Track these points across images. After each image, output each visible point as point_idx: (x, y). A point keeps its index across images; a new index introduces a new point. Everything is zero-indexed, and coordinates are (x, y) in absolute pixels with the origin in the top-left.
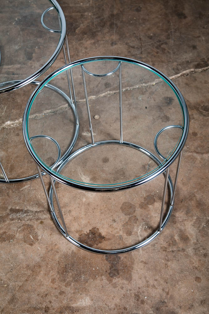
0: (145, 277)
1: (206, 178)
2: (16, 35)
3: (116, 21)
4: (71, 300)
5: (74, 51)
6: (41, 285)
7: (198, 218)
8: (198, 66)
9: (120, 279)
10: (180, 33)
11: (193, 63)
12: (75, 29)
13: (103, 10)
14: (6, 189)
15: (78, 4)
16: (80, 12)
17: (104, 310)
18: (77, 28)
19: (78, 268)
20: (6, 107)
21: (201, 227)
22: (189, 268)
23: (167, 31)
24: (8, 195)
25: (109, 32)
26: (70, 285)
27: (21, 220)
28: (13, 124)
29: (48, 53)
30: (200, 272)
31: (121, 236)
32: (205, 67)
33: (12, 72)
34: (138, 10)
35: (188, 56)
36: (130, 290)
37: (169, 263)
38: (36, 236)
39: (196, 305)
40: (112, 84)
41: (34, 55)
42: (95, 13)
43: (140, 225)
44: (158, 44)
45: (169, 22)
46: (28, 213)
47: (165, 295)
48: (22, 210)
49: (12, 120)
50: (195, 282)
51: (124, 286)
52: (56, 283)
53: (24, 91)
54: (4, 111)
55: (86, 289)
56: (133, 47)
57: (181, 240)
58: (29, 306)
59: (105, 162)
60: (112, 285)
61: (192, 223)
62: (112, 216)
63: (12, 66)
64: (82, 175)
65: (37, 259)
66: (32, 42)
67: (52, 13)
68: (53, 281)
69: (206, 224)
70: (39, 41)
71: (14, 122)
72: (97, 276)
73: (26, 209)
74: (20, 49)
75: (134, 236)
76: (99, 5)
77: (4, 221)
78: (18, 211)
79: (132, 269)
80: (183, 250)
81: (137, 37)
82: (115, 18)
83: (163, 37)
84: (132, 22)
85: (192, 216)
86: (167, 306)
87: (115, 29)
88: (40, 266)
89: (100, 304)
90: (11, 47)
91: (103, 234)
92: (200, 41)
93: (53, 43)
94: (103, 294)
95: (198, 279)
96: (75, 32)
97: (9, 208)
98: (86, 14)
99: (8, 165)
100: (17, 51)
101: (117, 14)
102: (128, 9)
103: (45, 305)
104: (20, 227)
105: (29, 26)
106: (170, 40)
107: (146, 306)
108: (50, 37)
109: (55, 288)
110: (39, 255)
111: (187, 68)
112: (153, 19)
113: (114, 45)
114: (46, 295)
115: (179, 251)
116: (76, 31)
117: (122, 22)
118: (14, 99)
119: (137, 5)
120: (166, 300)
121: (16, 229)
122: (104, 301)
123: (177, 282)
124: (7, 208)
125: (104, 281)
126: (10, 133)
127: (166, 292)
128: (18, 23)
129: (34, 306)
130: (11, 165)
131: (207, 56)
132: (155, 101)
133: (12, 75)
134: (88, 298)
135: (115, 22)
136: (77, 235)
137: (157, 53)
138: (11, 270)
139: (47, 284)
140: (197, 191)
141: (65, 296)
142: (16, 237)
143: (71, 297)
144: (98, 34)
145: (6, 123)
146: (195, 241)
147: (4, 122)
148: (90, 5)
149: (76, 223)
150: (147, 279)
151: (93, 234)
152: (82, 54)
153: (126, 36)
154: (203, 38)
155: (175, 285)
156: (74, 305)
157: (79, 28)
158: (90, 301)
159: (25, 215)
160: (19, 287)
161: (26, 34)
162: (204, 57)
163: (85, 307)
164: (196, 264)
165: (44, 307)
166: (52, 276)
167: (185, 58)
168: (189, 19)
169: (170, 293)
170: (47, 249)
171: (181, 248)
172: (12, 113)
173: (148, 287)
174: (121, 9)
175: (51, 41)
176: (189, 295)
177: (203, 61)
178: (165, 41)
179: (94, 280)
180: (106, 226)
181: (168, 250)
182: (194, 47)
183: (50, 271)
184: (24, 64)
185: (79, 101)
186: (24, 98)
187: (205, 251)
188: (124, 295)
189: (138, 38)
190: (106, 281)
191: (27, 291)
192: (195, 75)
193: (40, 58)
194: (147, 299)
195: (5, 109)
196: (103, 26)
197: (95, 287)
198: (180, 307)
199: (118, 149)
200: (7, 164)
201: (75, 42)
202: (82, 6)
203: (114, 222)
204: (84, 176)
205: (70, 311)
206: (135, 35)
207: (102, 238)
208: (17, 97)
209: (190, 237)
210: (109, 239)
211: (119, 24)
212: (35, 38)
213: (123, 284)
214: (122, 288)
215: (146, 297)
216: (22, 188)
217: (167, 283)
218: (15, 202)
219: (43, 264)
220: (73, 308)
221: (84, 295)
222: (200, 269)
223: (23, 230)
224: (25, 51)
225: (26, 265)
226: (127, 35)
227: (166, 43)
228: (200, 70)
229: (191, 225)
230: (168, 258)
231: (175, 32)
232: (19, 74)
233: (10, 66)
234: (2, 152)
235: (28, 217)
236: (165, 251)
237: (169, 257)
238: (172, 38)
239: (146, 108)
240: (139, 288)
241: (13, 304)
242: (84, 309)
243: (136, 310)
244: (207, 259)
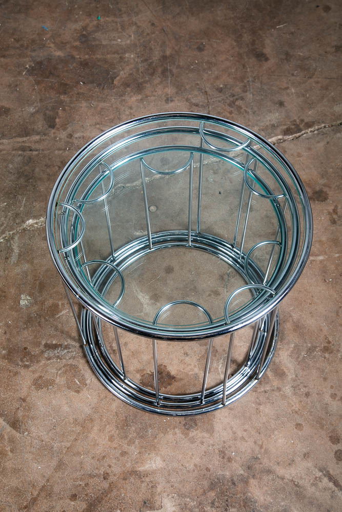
0: (232, 428)
1: (305, 290)
2: (29, 90)
3: (170, 66)
4: (137, 462)
5: (114, 112)
6: (96, 444)
7: (296, 346)
8: (287, 132)
9: (198, 431)
10: (261, 83)
11: (281, 127)
12: (113, 79)
13: (151, 49)
14: (36, 317)
15: (114, 40)
16: (118, 54)
17: (180, 473)
18: (115, 78)
19: (143, 420)
20: (24, 200)
21: (301, 357)
22: (287, 413)
23: (242, 79)
24: (40, 325)
25: (161, 82)
26: (134, 443)
27: (61, 359)
28: (37, 223)
29: (77, 117)
30: (302, 416)
31: (197, 374)
32: (296, 133)
33: (29, 147)
34: (200, 49)
35: (274, 117)
36: (213, 445)
37: (261, 408)
38: (82, 380)
39: (298, 459)
40: (171, 160)
41: (57, 120)
42: (140, 55)
43: (221, 358)
44: (232, 99)
45: (244, 66)
46: (70, 348)
47: (257, 449)
48: (61, 345)
49: (35, 217)
50: (295, 430)
51: (204, 440)
52: (116, 441)
53: (47, 175)
54: (23, 204)
55: (155, 447)
56: (197, 105)
57: (275, 376)
58: (82, 472)
59: (169, 273)
60: (189, 439)
61: (289, 352)
62: (183, 347)
63: (28, 138)
64: (139, 292)
65: (88, 411)
66: (53, 100)
67: (78, 57)
68: (111, 438)
69: (307, 353)
70: (62, 99)
71: (38, 221)
72: (168, 430)
73: (66, 344)
74: (37, 112)
75: (214, 373)
76: (144, 42)
77: (38, 362)
78: (55, 347)
79: (214, 418)
80: (279, 389)
81: (202, 89)
82: (169, 62)
83: (237, 90)
84: (192, 67)
85: (288, 343)
86: (261, 464)
87: (170, 79)
88: (92, 420)
89: (175, 465)
90: (23, 109)
91: (173, 373)
92: (288, 95)
93: (83, 102)
94: (178, 452)
95: (299, 426)
96: (113, 84)
97: (43, 342)
98: (127, 55)
99: (35, 283)
100: (33, 115)
101: (171, 56)
102: (186, 48)
103: (103, 470)
104: (60, 369)
105: (48, 78)
106: (248, 93)
107: (235, 465)
108: (78, 94)
109: (115, 448)
110: (90, 405)
111: (273, 135)
112: (222, 62)
113: (170, 102)
114: (104, 457)
115: (273, 390)
116: (115, 82)
117: (178, 67)
118: (35, 186)
119: (198, 41)
120: (259, 456)
121: (54, 371)
122: (179, 461)
123: (273, 431)
124: (40, 343)
125: (178, 435)
126: (34, 236)
127: (259, 445)
128: (31, 71)
129: (89, 473)
130: (40, 283)
131: (299, 117)
132: (231, 182)
133: (28, 152)
134: (159, 458)
135: (169, 68)
136: (138, 376)
137: (231, 113)
138: (54, 426)
139: (104, 443)
140: (294, 309)
141: (128, 458)
142: (56, 382)
143: (137, 458)
144: (145, 86)
145: (27, 222)
146: (294, 376)
147: (24, 222)
148: (131, 41)
149: (136, 359)
150: (234, 429)
151: (160, 374)
152: (125, 117)
153: (186, 89)
154: (293, 91)
155: (270, 436)
156: (141, 469)
157: (118, 78)
158: (161, 462)
159: (66, 351)
160: (66, 449)
161: (43, 89)
162: (295, 118)
163: (156, 470)
164: (296, 407)
165: (102, 473)
166: (109, 432)
167: (270, 121)
168: (272, 62)
169: (264, 447)
170: (99, 396)
171: (276, 387)
172: (34, 207)
173: (235, 439)
174: (176, 48)
175: (80, 99)
176: (289, 447)
177: (295, 124)
178: (240, 96)
179: (165, 435)
180: (176, 361)
181: (259, 391)
182: (281, 104)
183: (105, 425)
184: (45, 135)
185: (126, 185)
186: (49, 184)
187: (306, 390)
188: (205, 452)
189: (203, 91)
190: (181, 435)
191: (78, 454)
192: (284, 145)
193: (67, 124)
194: (236, 456)
195: (24, 202)
196: (152, 74)
197: (167, 444)
198: (278, 463)
199: (184, 253)
200: (35, 280)
201: (114, 99)
202: (120, 43)
203: (186, 355)
204: (141, 294)
205: (137, 477)
206: (198, 87)
207: (171, 378)
208: (39, 183)
209: (286, 371)
210: (181, 379)
211: (175, 71)
212: (57, 96)
213: (203, 438)
214: (202, 443)
215: (234, 454)
216: (58, 314)
217: (260, 433)
218: (50, 335)
219: (96, 416)
220: (140, 472)
221: (153, 455)
222: (301, 413)
223: (65, 372)
224: (45, 114)
225: (73, 419)
226: (187, 87)
227: (242, 99)
228: (291, 137)
229: (288, 355)
230: (259, 400)
231: (253, 81)
232: (39, 150)
233: (25, 139)
234: (26, 265)
235: (70, 355)
236: (255, 391)
237: (261, 399)
238: (250, 90)
239: (220, 193)
240: (224, 442)
241: (61, 471)
242: (154, 472)
243: (222, 470)
244: (309, 400)
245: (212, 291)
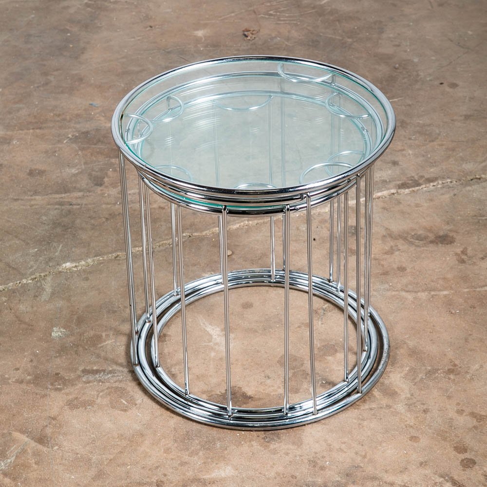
0: (326, 441)
2: (70, 155)
4: (201, 471)
6: (147, 456)
8: (402, 186)
9: (281, 444)
11: (394, 183)
14: (72, 346)
17: (257, 480)
19: (210, 434)
20: (61, 246)
21: (418, 379)
22: (398, 427)
24: (77, 354)
26: (197, 454)
27: (103, 382)
28: (76, 267)
29: (131, 176)
30: (418, 430)
31: (281, 394)
33: (69, 202)
36: (301, 456)
37: (365, 423)
38: (131, 400)
39: (412, 467)
41: (106, 180)
46: (116, 373)
47: (359, 459)
48: (104, 371)
49: (74, 261)
50: (409, 442)
51: (289, 452)
52: (173, 453)
53: (91, 225)
54: (59, 250)
55: (225, 458)
57: (383, 395)
58: (129, 481)
59: (247, 308)
60: (270, 451)
61: (402, 374)
62: (263, 371)
63: (68, 194)
64: (207, 325)
65: (137, 427)
66: (102, 163)
68: (167, 451)
69: (426, 375)
70: (114, 162)
71: (77, 264)
72: (243, 443)
73: (111, 369)
75: (304, 393)
77: (73, 385)
78: (96, 372)
80: (389, 407)
85: (402, 367)
86: (363, 471)
88: (142, 435)
89: (251, 473)
91: (250, 393)
92: (404, 155)
94: (254, 462)
95: (414, 438)
97: (81, 368)
100: (75, 175)
104: (102, 391)
107: (328, 473)
109: (172, 459)
110: (140, 422)
114: (157, 467)
115: (381, 408)
118: (74, 234)
120: (362, 465)
121: (95, 393)
122: (256, 470)
123: (381, 443)
124: (77, 369)
125: (255, 447)
127: (361, 455)
130: (78, 317)
131: (418, 174)
133: (67, 206)
134: (229, 468)
136: (205, 396)
138: (93, 441)
139: (158, 455)
141: (189, 467)
142: (97, 402)
143: (201, 468)
145: (64, 265)
146: (409, 396)
149: (202, 382)
150: (329, 442)
151: (233, 394)
154: (410, 152)
155: (376, 447)
156: (207, 477)
158: (232, 471)
159: (110, 375)
161: (89, 154)
163: (225, 477)
164: (411, 422)
165: (155, 481)
166: (165, 445)
169: (368, 457)
171: (385, 405)
172: (73, 252)
173: (331, 451)
176: (401, 457)
179: (237, 447)
180: (253, 384)
182: (395, 163)
183: (160, 440)
185: (193, 234)
187: (425, 407)
188: (290, 462)
190: (259, 447)
194: (330, 465)
195: (60, 248)
197: (240, 455)
198: (386, 471)
200: (72, 315)
203: (267, 378)
205: (200, 484)
207: (248, 398)
208: (80, 232)
210: (261, 399)
212: (107, 159)
213: (288, 449)
214: (287, 454)
215: (327, 463)
216: (101, 344)
217: (362, 445)
218: (89, 362)
219: (148, 432)
220: (204, 479)
221: (222, 464)
222: (417, 427)
223: (109, 394)
224: (90, 175)
225: (118, 434)
229: (401, 377)
230: (362, 416)
232: (82, 204)
233: (63, 195)
235: (115, 379)
239: (314, 240)
240: (316, 453)
241: (102, 480)
242: (223, 480)
243: (312, 478)
244: (428, 416)
245: (303, 324)
